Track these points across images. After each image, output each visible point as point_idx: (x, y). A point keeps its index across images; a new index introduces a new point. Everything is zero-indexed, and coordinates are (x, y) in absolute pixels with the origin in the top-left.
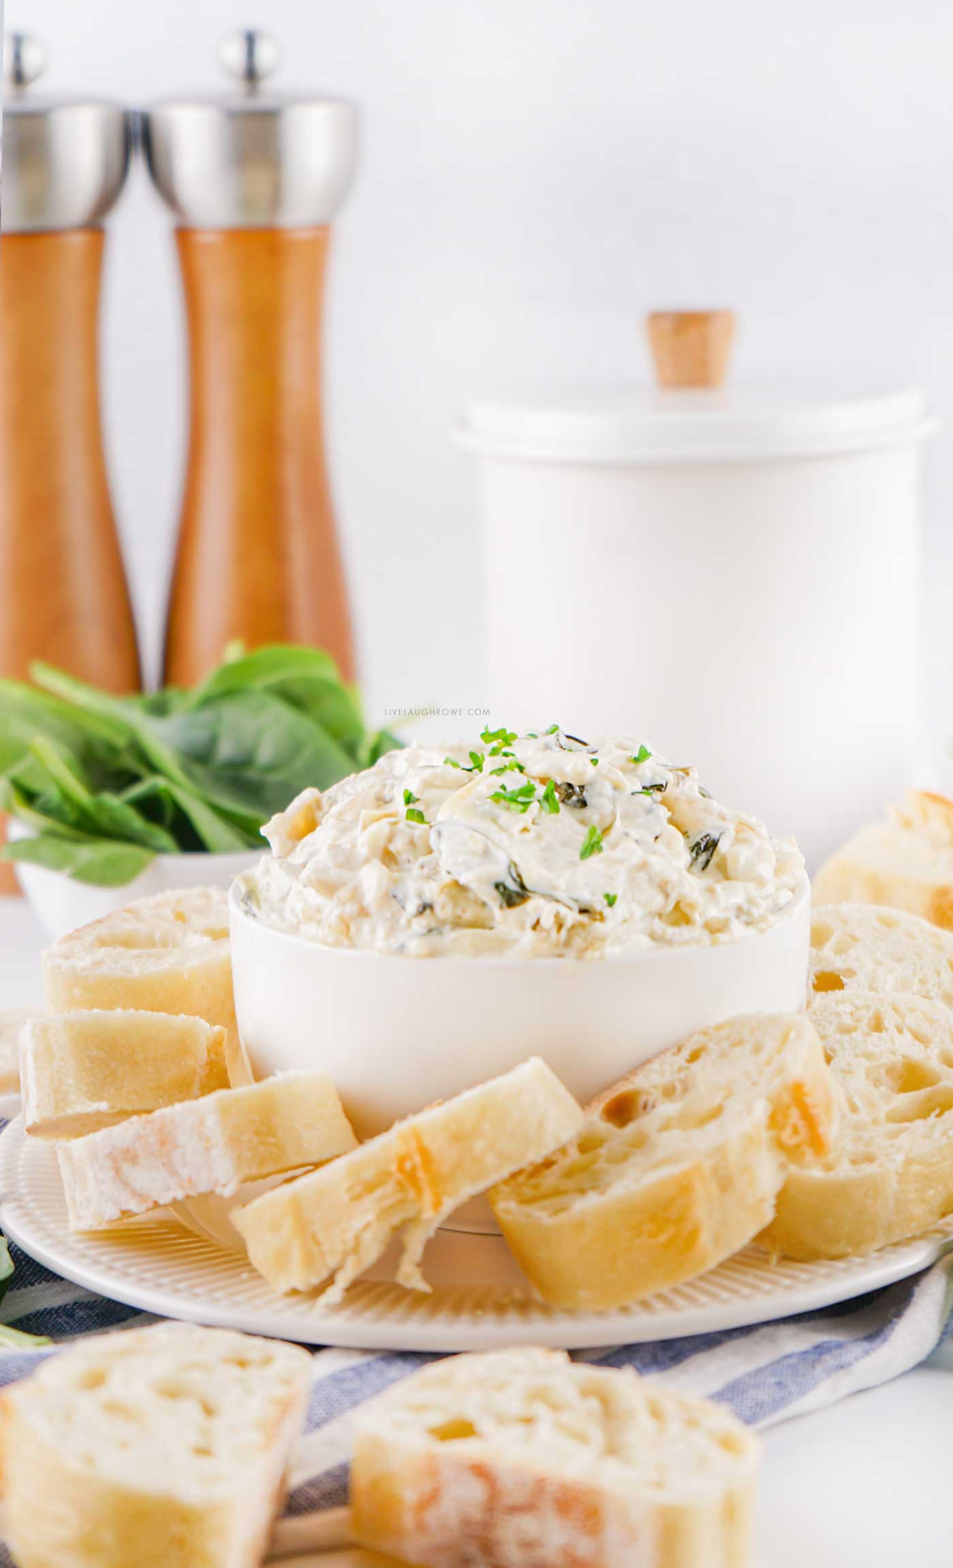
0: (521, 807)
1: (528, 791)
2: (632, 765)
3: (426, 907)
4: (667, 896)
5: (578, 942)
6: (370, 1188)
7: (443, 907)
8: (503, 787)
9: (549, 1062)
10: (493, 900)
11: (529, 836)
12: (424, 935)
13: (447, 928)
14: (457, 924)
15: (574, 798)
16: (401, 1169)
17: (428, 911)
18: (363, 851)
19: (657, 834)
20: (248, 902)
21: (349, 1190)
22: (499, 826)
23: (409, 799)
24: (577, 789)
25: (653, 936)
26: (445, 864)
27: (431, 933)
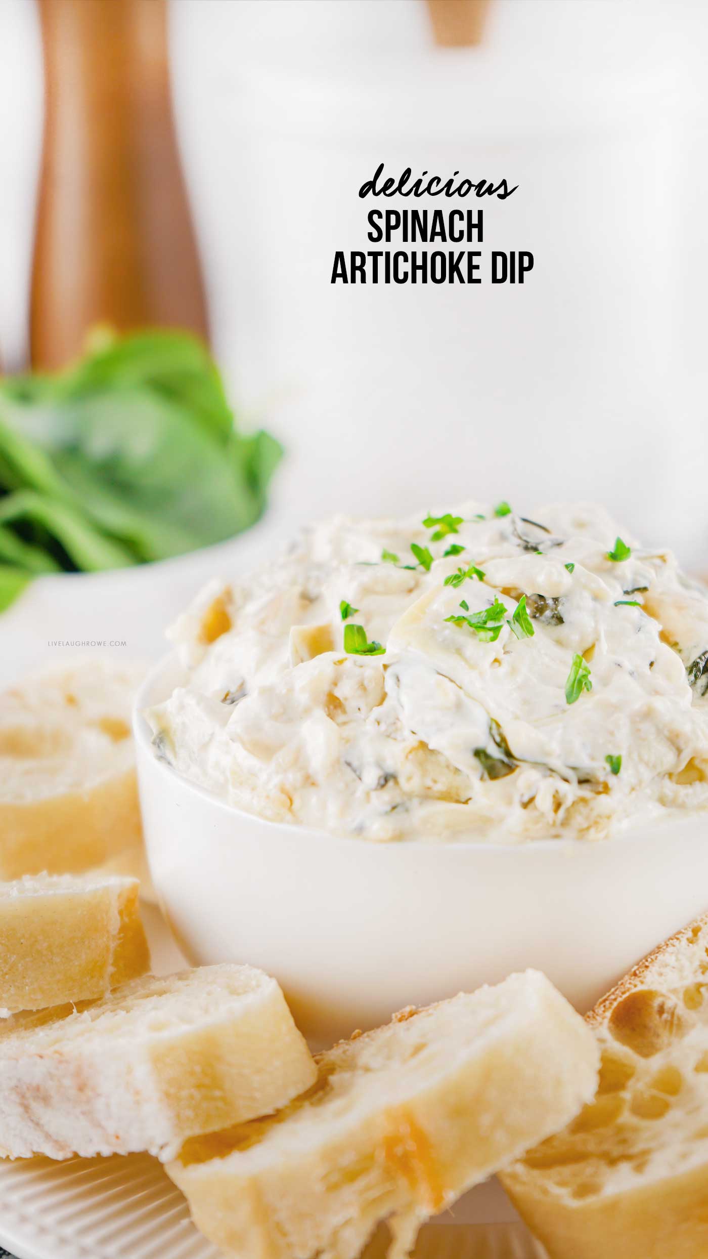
0: (491, 634)
1: (496, 613)
2: (609, 563)
3: (387, 779)
4: (679, 751)
5: (579, 820)
6: (351, 1175)
7: (409, 779)
8: (464, 605)
9: (550, 976)
10: (472, 769)
11: (502, 670)
12: (387, 813)
13: (416, 801)
14: (427, 796)
15: (548, 613)
16: (390, 1155)
17: (391, 783)
18: (302, 698)
19: (652, 659)
20: (161, 746)
21: (325, 1177)
22: (466, 660)
23: (346, 612)
24: (550, 602)
25: (662, 801)
26: (407, 720)
27: (396, 810)
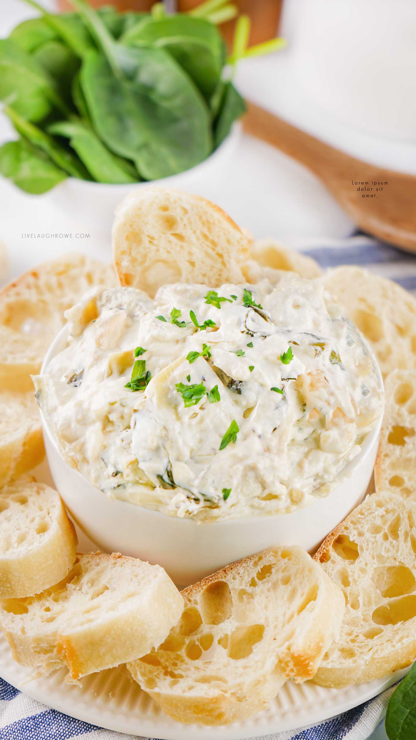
2: (279, 362)
3: (117, 473)
7: (128, 476)
8: (189, 378)
10: (156, 482)
11: (195, 420)
12: (115, 488)
13: (130, 484)
14: (136, 483)
15: (234, 387)
17: (119, 475)
18: (93, 415)
19: (276, 426)
22: (177, 414)
25: (252, 507)
26: (134, 442)
27: (120, 487)
